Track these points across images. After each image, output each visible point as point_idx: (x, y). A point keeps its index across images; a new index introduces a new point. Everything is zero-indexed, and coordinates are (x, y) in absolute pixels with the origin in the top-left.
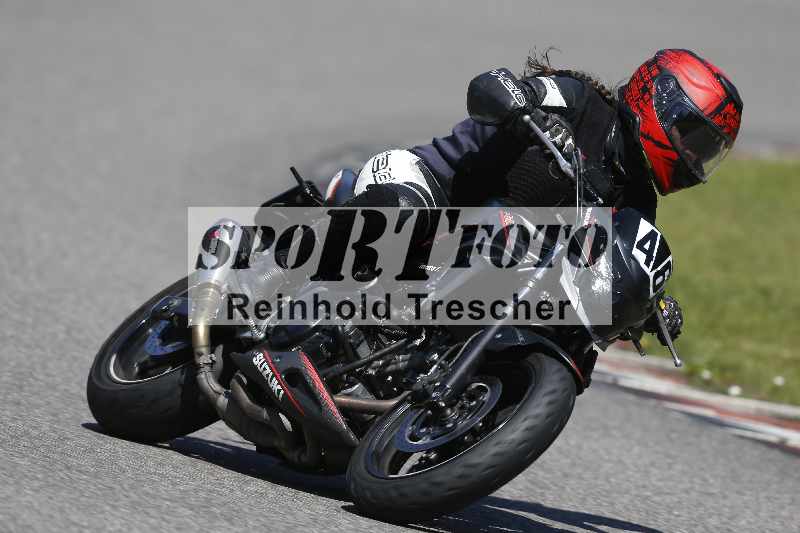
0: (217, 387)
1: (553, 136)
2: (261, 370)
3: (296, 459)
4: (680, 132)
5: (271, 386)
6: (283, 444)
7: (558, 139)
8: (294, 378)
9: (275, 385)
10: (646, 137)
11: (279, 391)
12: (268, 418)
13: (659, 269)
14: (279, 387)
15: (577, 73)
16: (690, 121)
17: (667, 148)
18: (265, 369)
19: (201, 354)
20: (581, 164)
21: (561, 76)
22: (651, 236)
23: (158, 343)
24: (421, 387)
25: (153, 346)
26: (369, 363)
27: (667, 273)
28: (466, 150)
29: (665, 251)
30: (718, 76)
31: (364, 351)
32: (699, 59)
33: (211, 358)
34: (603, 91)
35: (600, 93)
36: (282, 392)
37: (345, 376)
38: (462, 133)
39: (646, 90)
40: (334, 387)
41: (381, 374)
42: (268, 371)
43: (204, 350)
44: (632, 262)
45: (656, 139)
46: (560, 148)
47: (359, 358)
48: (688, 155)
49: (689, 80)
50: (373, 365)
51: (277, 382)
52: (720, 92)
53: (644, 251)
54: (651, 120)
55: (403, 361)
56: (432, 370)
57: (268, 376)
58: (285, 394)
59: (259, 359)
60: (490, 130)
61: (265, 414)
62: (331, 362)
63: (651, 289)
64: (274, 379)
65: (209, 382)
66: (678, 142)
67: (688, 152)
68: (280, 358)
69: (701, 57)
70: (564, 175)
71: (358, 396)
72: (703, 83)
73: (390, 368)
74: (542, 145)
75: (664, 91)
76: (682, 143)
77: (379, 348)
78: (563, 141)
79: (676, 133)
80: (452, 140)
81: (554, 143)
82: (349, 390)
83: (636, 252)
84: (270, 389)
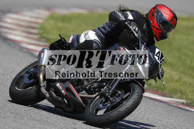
0: (46, 92)
1: (133, 27)
2: (59, 88)
3: (68, 110)
4: (162, 25)
5: (62, 91)
6: (64, 106)
7: (134, 28)
8: (68, 89)
9: (63, 92)
10: (154, 27)
11: (64, 93)
12: (61, 100)
13: (161, 61)
14: (64, 92)
15: (135, 11)
16: (164, 23)
17: (159, 29)
18: (60, 87)
19: (41, 83)
20: (140, 34)
21: (131, 11)
22: (159, 52)
23: (28, 80)
24: (103, 92)
25: (26, 80)
26: (86, 86)
27: (163, 62)
28: (108, 31)
29: (162, 56)
30: (171, 11)
31: (85, 83)
32: (166, 7)
33: (44, 84)
34: (142, 15)
35: (141, 16)
36: (65, 93)
37: (81, 89)
38: (106, 26)
39: (153, 15)
40: (78, 92)
41: (90, 88)
42: (61, 88)
43: (42, 82)
44: (155, 59)
45: (156, 27)
46: (135, 30)
47: (84, 84)
48: (164, 31)
49: (164, 12)
50: (88, 86)
51: (63, 91)
52: (172, 15)
53: (157, 56)
54: (155, 23)
55: (96, 85)
56: (105, 88)
57: (61, 89)
58: (66, 94)
59: (58, 85)
60: (113, 26)
61: (60, 99)
62: (77, 85)
63: (159, 66)
64: (63, 90)
65: (43, 90)
66: (162, 28)
67: (164, 30)
68: (64, 84)
69: (167, 6)
70: (136, 37)
71: (84, 94)
72: (168, 13)
73: (92, 87)
74: (130, 29)
75: (158, 15)
76: (163, 28)
77: (89, 82)
78: (135, 28)
79: (161, 26)
80: (104, 28)
81: (133, 29)
82: (82, 93)
83: (155, 57)
84: (62, 92)
